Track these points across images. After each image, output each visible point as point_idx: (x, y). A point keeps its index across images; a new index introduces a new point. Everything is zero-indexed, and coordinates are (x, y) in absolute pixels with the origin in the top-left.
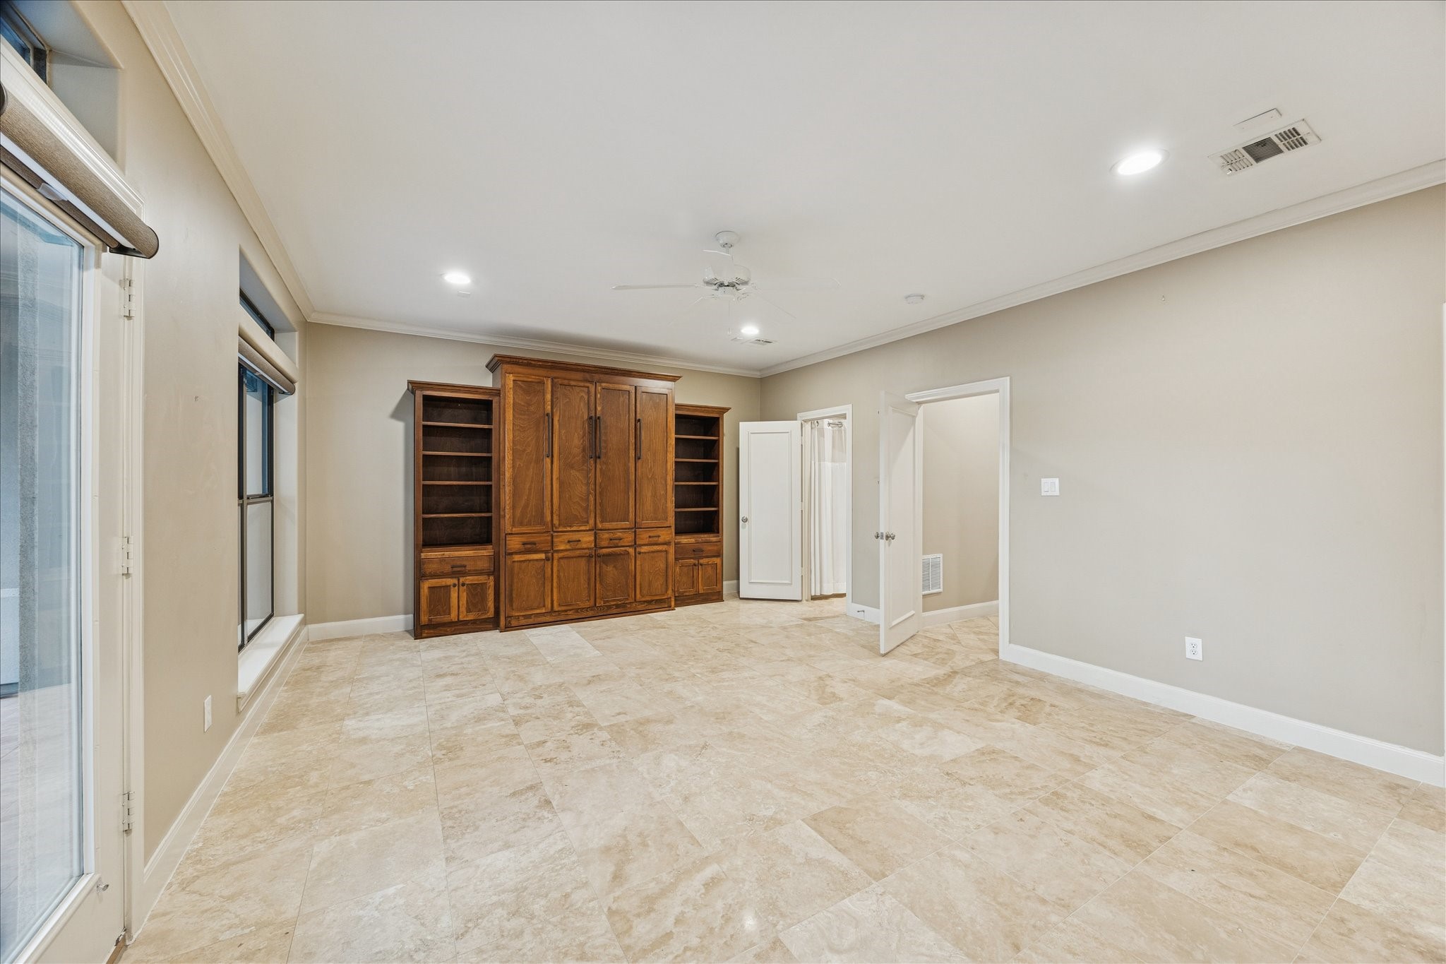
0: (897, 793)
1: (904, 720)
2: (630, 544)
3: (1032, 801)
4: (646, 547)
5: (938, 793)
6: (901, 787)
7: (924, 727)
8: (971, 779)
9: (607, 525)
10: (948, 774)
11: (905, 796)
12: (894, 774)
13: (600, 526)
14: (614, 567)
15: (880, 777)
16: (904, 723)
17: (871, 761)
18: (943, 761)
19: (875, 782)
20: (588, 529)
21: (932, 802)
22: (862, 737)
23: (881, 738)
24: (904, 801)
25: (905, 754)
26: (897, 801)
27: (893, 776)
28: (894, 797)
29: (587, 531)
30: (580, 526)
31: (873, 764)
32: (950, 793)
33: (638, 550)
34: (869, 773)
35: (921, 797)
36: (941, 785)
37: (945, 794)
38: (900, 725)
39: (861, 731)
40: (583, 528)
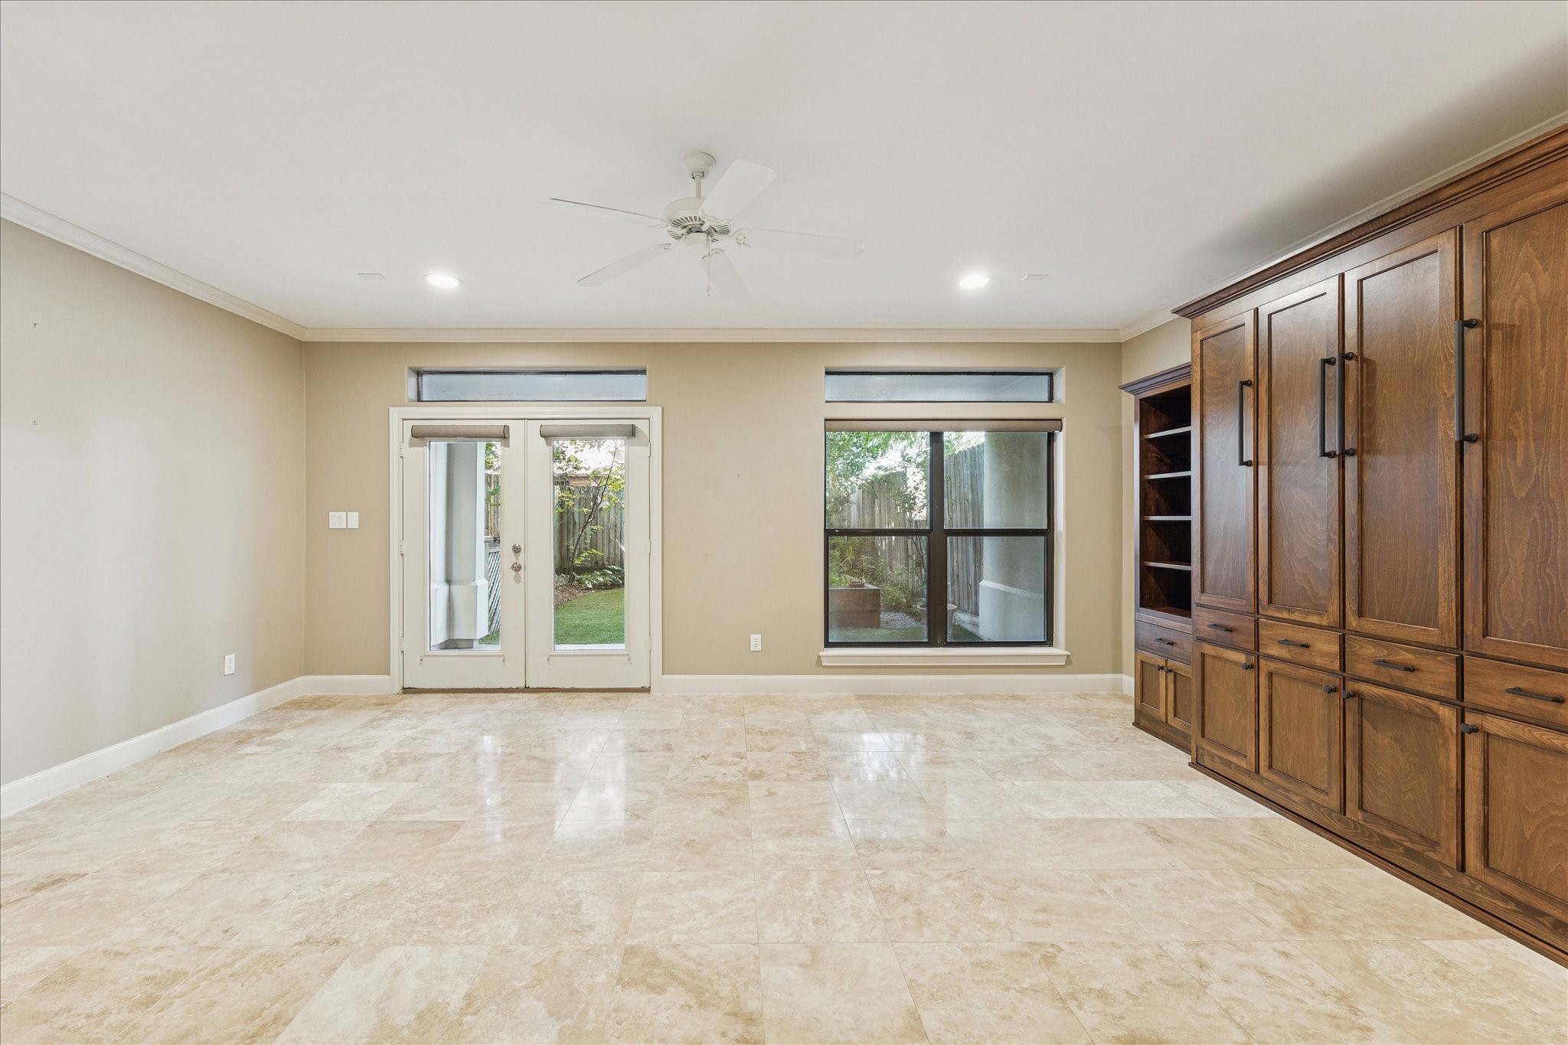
0: (395, 883)
1: (463, 1012)
2: (1442, 693)
3: (201, 967)
4: (1502, 722)
5: (344, 908)
6: (393, 890)
7: (412, 1017)
8: (297, 954)
9: (1370, 625)
10: (337, 941)
11: (383, 884)
12: (412, 900)
13: (1353, 621)
14: (1397, 740)
15: (425, 888)
16: (456, 1002)
17: (453, 901)
18: (349, 959)
19: (427, 880)
20: (1324, 623)
21: (348, 894)
22: (499, 926)
23: (470, 943)
24: (382, 879)
25: (415, 937)
26: (389, 875)
27: (411, 897)
28: (395, 877)
29: (1321, 627)
30: (1308, 613)
31: (447, 897)
32: (327, 917)
33: (1471, 719)
34: (442, 885)
35: (363, 893)
36: (342, 921)
37: (334, 912)
38: (462, 991)
39: (511, 936)
40: (1313, 619)
